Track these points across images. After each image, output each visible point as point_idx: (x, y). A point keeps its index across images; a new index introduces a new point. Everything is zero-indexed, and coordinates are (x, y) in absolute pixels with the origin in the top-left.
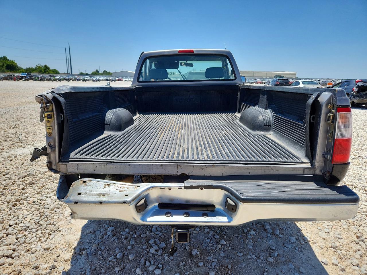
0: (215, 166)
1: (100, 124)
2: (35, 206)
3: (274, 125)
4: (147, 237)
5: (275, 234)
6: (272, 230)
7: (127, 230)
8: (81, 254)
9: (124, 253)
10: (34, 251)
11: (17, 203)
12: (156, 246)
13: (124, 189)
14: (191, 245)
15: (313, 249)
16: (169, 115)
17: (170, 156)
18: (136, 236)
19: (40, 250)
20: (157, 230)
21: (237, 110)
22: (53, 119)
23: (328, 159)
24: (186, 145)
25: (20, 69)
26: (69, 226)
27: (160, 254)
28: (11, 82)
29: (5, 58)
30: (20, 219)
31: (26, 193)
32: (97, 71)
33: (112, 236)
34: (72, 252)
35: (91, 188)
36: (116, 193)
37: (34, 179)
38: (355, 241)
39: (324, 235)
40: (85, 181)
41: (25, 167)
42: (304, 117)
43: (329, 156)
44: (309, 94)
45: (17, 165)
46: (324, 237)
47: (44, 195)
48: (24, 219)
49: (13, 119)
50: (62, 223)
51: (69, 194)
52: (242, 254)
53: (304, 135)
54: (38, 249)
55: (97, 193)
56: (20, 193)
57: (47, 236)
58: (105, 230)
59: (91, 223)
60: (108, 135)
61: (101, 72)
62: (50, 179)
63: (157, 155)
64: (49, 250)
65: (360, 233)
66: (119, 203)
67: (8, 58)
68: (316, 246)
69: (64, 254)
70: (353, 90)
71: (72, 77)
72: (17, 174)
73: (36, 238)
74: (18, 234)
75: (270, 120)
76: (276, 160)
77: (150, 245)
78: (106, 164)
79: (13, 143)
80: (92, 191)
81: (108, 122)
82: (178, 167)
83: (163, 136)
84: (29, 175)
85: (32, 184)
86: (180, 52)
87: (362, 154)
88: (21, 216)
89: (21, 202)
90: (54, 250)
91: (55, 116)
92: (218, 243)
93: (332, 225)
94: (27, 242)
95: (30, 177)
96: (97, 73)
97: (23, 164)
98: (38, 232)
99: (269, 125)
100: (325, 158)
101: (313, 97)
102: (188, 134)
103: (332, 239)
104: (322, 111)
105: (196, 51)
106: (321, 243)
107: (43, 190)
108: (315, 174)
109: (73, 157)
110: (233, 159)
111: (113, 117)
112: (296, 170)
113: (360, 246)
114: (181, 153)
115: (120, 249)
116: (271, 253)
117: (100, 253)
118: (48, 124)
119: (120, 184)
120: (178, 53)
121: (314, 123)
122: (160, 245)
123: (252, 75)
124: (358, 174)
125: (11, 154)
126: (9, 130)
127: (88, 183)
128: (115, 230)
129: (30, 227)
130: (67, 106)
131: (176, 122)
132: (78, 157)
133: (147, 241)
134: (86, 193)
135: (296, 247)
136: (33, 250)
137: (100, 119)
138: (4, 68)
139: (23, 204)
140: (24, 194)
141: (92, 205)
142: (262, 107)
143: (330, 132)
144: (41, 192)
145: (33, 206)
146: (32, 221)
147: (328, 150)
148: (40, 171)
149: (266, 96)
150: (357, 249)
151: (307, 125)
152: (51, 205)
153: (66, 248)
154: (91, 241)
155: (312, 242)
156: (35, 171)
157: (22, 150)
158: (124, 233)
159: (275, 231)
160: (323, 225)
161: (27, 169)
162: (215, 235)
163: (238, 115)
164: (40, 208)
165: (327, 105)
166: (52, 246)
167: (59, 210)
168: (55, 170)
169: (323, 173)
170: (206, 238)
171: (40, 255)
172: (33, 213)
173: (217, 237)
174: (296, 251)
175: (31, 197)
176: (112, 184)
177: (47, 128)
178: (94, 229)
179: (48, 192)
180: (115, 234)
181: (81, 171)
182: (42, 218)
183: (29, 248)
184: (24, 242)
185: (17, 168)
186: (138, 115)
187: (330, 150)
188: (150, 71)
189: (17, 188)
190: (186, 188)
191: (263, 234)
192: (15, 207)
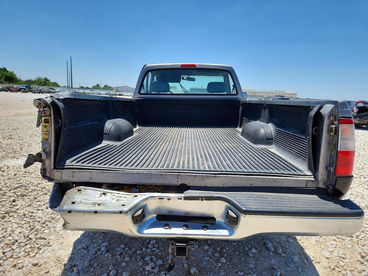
0: (216, 176)
1: (98, 133)
2: (26, 219)
3: (276, 139)
4: (143, 253)
5: (277, 252)
6: (274, 248)
7: (122, 246)
8: (71, 270)
9: (118, 271)
10: (21, 267)
11: (6, 215)
12: (153, 263)
13: (121, 199)
14: (190, 263)
15: (317, 269)
16: (169, 128)
17: (170, 166)
18: (131, 252)
19: (27, 266)
20: (154, 246)
21: (239, 125)
22: (50, 124)
23: (331, 172)
24: (186, 156)
25: (19, 81)
26: (60, 241)
27: (156, 272)
28: (9, 94)
29: (5, 70)
30: (9, 232)
31: (17, 205)
32: (98, 85)
33: (106, 252)
34: (63, 268)
35: (86, 197)
36: (113, 202)
37: (26, 191)
38: (360, 261)
39: (327, 254)
40: (80, 189)
41: (18, 178)
42: (305, 130)
43: (332, 169)
44: (310, 107)
45: (9, 176)
46: (328, 257)
47: (35, 207)
48: (13, 232)
49: (9, 129)
50: (53, 237)
51: (62, 203)
52: (243, 273)
53: (307, 148)
54: (25, 264)
55: (92, 202)
56: (11, 205)
57: (36, 250)
58: (99, 246)
59: (84, 238)
60: (106, 145)
61: (102, 86)
62: (42, 191)
63: (156, 164)
64: (38, 266)
65: (365, 253)
66: (115, 213)
67: (7, 70)
68: (319, 266)
69: (54, 270)
70: (353, 111)
71: (72, 91)
72: (8, 185)
73: (24, 252)
74: (5, 248)
75: (271, 134)
76: (278, 172)
77: (146, 262)
78: (103, 172)
79: (7, 153)
80: (87, 200)
81: (107, 132)
82: (177, 177)
83: (164, 147)
84: (21, 186)
85: (23, 196)
86: (182, 66)
87: (364, 173)
88: (9, 229)
89: (11, 214)
90: (43, 266)
91: (52, 121)
92: (218, 261)
93: (336, 244)
94: (14, 257)
95: (22, 189)
96: (97, 87)
97: (15, 175)
98: (27, 246)
99: (270, 139)
100: (328, 170)
101: (316, 109)
102: (189, 146)
103: (336, 259)
104: (324, 123)
105: (199, 65)
106: (325, 262)
107: (35, 202)
108: (318, 187)
109: (69, 164)
110: (234, 170)
111: (112, 127)
112: (299, 183)
113: (365, 267)
114: (181, 163)
115: (114, 266)
116: (273, 272)
117: (92, 270)
118: (45, 130)
119: (117, 193)
120: (180, 67)
121: (316, 135)
122: (156, 263)
123: (253, 94)
124: (360, 193)
125: (4, 165)
126: (3, 141)
127: (83, 192)
128: (110, 245)
129: (19, 241)
130: (66, 112)
131: (177, 135)
132: (74, 164)
133: (143, 258)
134: (81, 202)
135: (299, 266)
136: (21, 265)
137: (99, 128)
138: (3, 79)
139: (13, 216)
140: (15, 206)
141: (86, 214)
142: (263, 121)
143: (333, 144)
144: (32, 205)
145: (23, 219)
146: (22, 235)
147: (331, 162)
148: (33, 182)
149: (267, 110)
150: (362, 269)
151: (310, 137)
152: (42, 219)
153: (56, 264)
154: (83, 258)
155: (315, 261)
156: (27, 183)
157: (15, 161)
158: (118, 249)
159: (277, 249)
160: (327, 244)
161: (19, 181)
162: (214, 253)
163: (240, 130)
164: (31, 221)
165: (329, 117)
166: (41, 261)
167: (51, 224)
168: (49, 177)
169: (327, 186)
170: (205, 256)
171: (27, 271)
172: (23, 226)
173: (217, 255)
174: (299, 271)
175: (21, 210)
176: (108, 193)
177: (44, 133)
178: (87, 244)
179: (40, 205)
180: (109, 250)
181: (76, 180)
182: (32, 232)
183: (16, 263)
184: (11, 257)
185: (9, 179)
186: (138, 127)
187: (333, 163)
188: (151, 83)
189: (7, 200)
190: (186, 198)
191: (265, 252)
192: (4, 219)
